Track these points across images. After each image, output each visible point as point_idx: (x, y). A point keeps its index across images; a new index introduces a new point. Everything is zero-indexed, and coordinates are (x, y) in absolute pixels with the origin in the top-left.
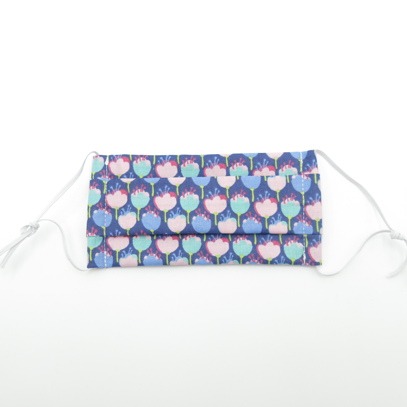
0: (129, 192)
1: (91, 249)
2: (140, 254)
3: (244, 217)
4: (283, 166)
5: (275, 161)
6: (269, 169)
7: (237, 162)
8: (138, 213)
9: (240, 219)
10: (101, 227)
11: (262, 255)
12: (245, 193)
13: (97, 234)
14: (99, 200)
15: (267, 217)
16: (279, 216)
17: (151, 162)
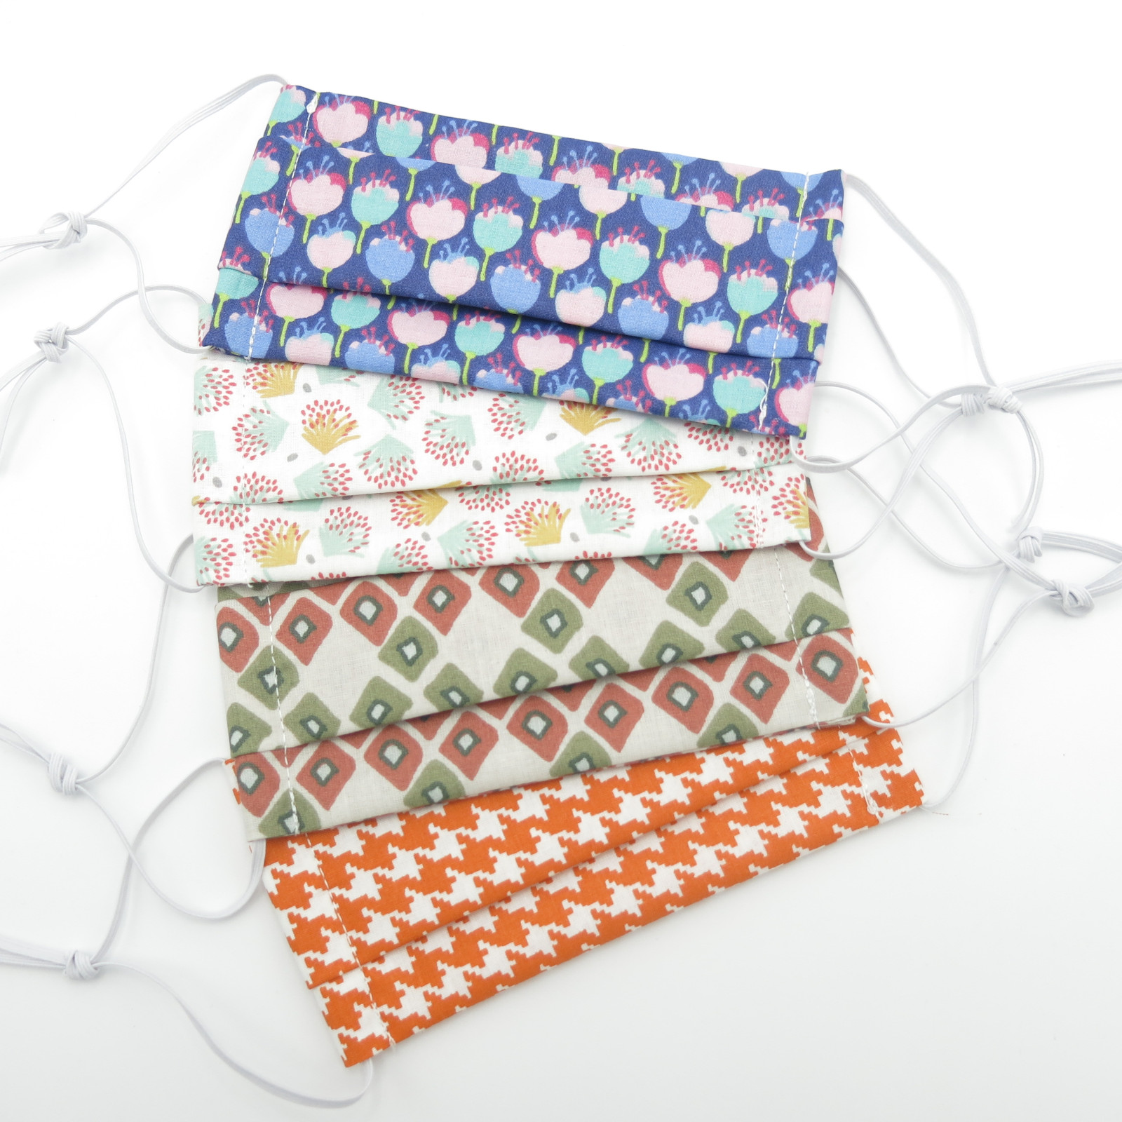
0: (351, 182)
1: (224, 298)
2: (342, 336)
3: (626, 290)
4: (757, 198)
5: (736, 184)
6: (719, 199)
7: (640, 168)
8: (362, 235)
9: (616, 293)
10: (259, 254)
11: (651, 387)
12: (642, 235)
13: (245, 266)
14: (270, 187)
15: (686, 304)
16: (717, 307)
17: (424, 126)
